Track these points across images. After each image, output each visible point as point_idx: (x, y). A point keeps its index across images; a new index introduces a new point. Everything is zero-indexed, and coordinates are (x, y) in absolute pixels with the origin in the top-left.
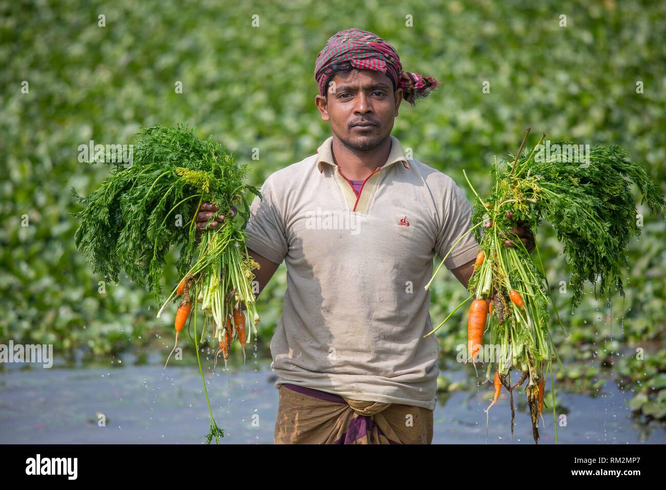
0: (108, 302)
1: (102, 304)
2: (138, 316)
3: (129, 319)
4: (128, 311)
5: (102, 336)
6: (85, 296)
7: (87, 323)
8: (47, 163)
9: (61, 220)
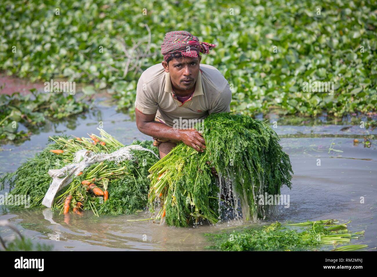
0: (249, 93)
1: (246, 95)
2: (264, 100)
3: (260, 101)
4: (259, 98)
5: (247, 109)
6: (238, 92)
7: (239, 104)
8: (219, 27)
9: (226, 54)
